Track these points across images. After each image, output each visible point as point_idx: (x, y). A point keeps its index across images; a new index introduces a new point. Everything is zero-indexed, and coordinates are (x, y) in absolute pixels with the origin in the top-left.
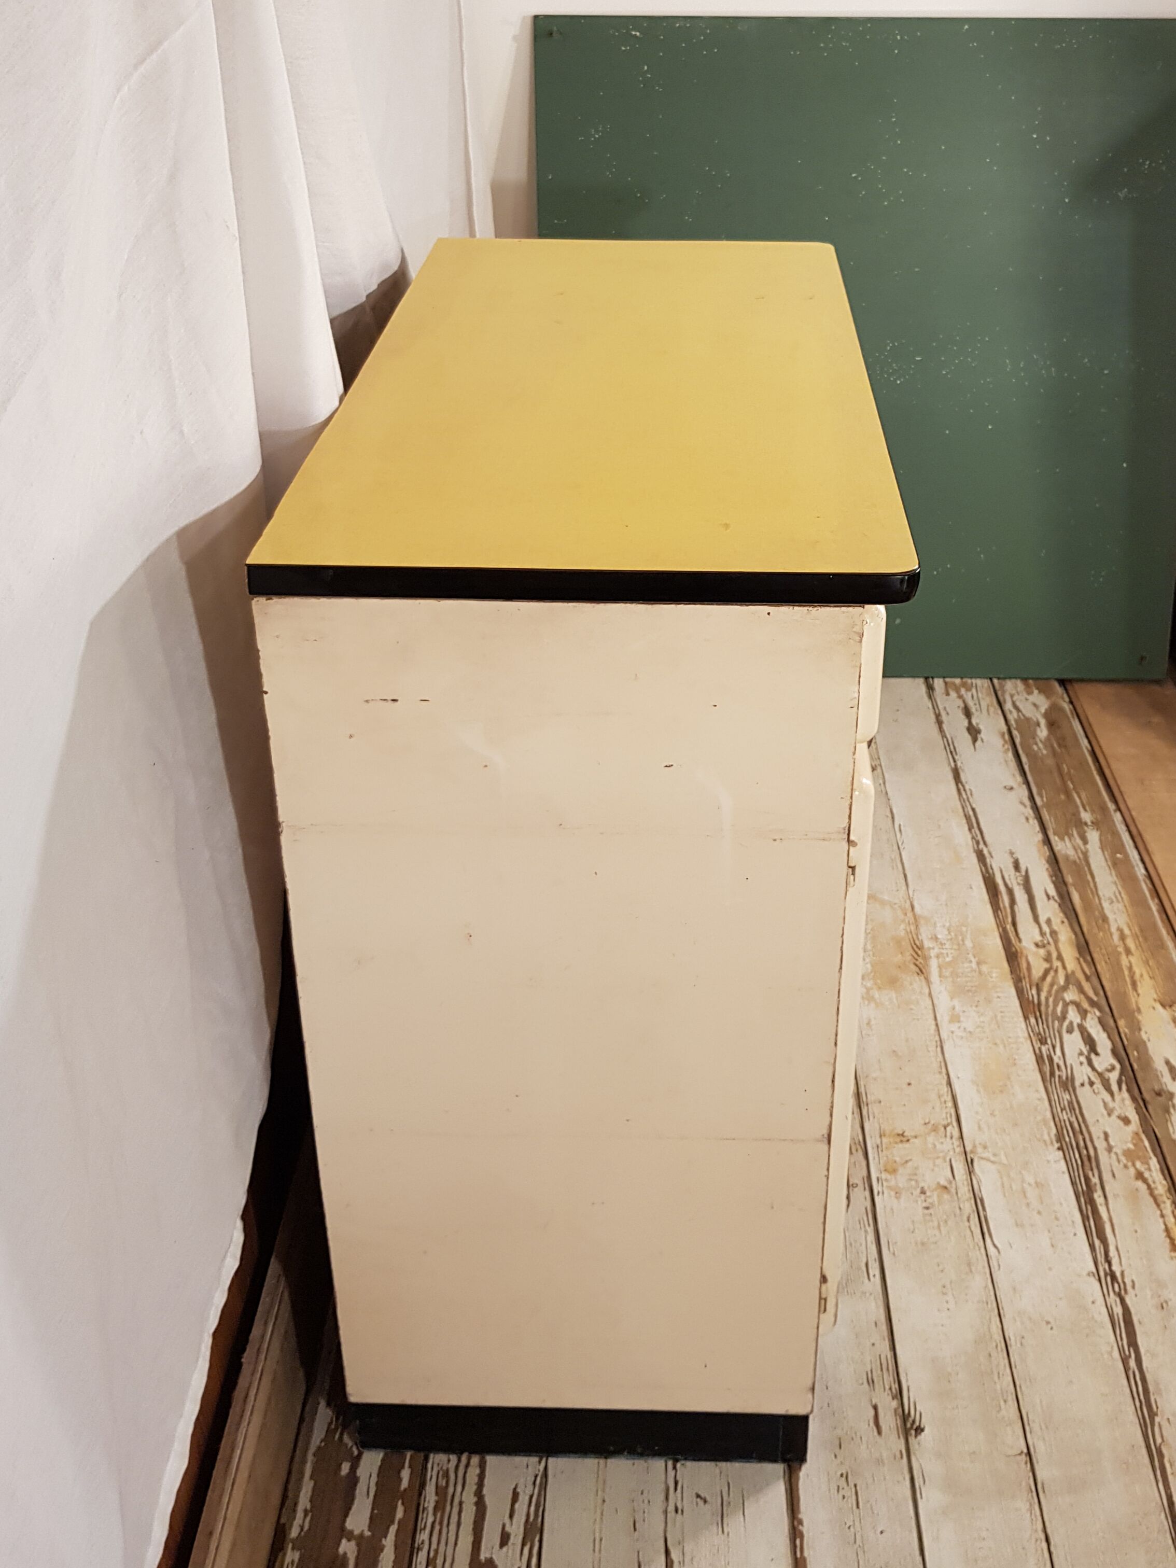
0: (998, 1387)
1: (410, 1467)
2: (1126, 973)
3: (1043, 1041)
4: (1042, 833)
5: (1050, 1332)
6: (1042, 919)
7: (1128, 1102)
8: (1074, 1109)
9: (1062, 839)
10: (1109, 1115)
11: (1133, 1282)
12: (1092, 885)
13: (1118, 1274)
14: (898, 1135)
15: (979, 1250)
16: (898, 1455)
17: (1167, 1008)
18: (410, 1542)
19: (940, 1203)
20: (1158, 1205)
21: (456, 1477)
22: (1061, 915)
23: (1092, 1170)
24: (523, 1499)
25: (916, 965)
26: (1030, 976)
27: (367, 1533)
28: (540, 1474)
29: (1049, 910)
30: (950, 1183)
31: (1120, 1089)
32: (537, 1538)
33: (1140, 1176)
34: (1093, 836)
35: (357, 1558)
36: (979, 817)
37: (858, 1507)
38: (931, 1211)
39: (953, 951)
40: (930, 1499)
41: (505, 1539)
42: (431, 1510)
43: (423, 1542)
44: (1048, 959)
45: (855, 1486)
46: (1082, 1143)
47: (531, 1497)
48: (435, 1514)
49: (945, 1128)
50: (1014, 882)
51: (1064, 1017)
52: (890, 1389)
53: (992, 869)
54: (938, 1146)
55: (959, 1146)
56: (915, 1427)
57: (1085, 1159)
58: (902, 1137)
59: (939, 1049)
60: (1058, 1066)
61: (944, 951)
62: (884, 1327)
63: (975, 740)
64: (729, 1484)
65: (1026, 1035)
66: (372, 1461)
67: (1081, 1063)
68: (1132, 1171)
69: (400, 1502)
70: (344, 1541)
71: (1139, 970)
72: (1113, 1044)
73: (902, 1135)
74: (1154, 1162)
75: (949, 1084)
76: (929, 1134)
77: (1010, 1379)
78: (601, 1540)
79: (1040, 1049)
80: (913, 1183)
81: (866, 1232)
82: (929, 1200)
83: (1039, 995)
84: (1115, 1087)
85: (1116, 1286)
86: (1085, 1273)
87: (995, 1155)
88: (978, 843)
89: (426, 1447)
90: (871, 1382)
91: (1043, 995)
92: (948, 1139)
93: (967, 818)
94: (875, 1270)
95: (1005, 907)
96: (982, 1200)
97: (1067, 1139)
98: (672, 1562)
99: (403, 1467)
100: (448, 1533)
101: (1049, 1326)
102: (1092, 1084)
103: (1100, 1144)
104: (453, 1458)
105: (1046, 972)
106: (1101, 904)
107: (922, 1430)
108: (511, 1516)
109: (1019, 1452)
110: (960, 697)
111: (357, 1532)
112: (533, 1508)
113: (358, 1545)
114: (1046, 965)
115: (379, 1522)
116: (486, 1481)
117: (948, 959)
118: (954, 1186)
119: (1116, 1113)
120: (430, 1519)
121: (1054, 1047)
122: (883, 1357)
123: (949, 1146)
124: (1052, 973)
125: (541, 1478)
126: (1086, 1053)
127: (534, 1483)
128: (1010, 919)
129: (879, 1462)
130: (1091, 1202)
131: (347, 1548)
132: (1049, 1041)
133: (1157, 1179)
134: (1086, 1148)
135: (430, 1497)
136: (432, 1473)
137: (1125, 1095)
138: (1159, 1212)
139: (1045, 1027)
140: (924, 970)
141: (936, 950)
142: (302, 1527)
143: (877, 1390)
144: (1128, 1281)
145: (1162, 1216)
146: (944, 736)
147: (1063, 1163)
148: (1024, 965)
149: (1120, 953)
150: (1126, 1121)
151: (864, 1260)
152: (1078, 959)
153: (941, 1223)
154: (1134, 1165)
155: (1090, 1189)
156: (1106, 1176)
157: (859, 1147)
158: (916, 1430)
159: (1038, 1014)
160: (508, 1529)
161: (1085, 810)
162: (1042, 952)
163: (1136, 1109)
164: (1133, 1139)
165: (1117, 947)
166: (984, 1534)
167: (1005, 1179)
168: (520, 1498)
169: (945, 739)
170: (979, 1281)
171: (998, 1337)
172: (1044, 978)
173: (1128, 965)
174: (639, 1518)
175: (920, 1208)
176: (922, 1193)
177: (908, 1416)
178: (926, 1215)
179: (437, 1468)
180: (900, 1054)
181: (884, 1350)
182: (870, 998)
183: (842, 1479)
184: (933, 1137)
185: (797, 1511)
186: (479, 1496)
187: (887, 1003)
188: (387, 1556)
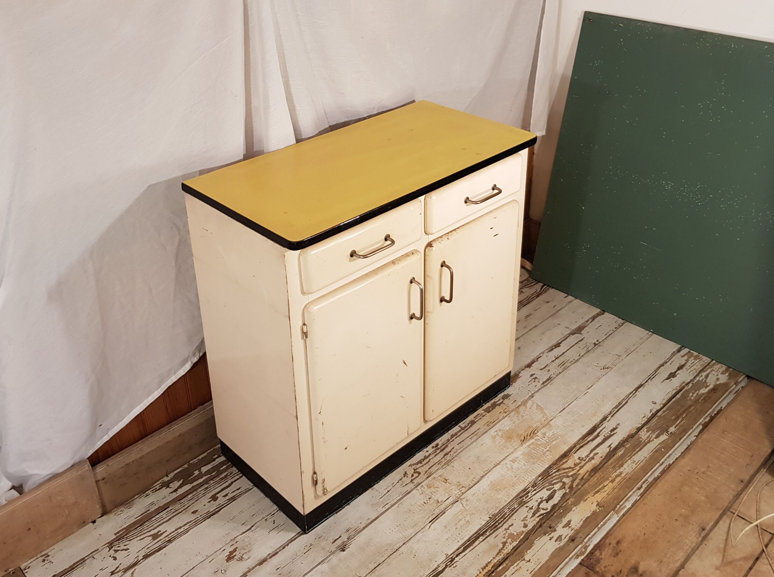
0: (377, 559)
1: (227, 466)
2: (600, 487)
3: (532, 487)
4: (642, 425)
5: (412, 558)
6: (595, 451)
7: (535, 522)
8: (512, 511)
9: (647, 431)
10: (522, 521)
11: (456, 566)
12: (634, 452)
13: (455, 561)
14: (445, 479)
15: (424, 524)
16: (331, 551)
17: (598, 507)
18: (208, 481)
19: (430, 505)
20: (498, 554)
21: (233, 475)
22: (605, 455)
23: (491, 530)
24: (239, 491)
25: (524, 438)
26: (560, 465)
27: (203, 473)
28: (251, 488)
29: (603, 450)
30: (441, 502)
31: (538, 517)
32: (231, 501)
33: (504, 544)
34: (664, 437)
35: (196, 476)
36: (625, 406)
37: (304, 554)
38: (425, 504)
39: (544, 442)
40: (324, 567)
41: (226, 495)
42: (219, 478)
43: (210, 483)
44: (576, 465)
45: (311, 549)
46: (500, 521)
47: (241, 492)
48: (219, 480)
49: (463, 487)
50: (603, 434)
51: (553, 485)
52: (350, 536)
53: (601, 425)
54: (453, 490)
55: (459, 495)
57: (494, 526)
58: (446, 481)
59: (494, 466)
60: (528, 496)
61: (541, 440)
62: (369, 521)
63: (667, 379)
64: (284, 524)
65: (531, 481)
66: (223, 459)
67: (537, 501)
68: (505, 540)
69: (216, 472)
70: (197, 471)
71: (608, 489)
72: (557, 503)
73: (446, 480)
74: (515, 544)
75: (483, 477)
76: (455, 485)
77: (384, 559)
78: (243, 512)
79: (529, 488)
80: (431, 494)
81: (399, 496)
82: (428, 502)
83: (555, 472)
84: (537, 515)
85: (450, 563)
86: (446, 553)
87: (467, 505)
88: (610, 414)
89: (234, 465)
90: (348, 531)
91: (557, 473)
92: (458, 491)
93: (620, 404)
94: (387, 507)
95: (587, 440)
96: (444, 513)
97: (497, 517)
100: (217, 485)
101: (414, 556)
102: (531, 508)
103: (506, 526)
104: (237, 471)
105: (570, 468)
106: (627, 461)
107: (344, 551)
108: (233, 492)
110: (687, 361)
111: (201, 471)
112: (239, 494)
113: (199, 474)
114: (572, 466)
115: (208, 472)
116: (237, 481)
117: (538, 443)
118: (441, 503)
119: (525, 522)
120: (217, 480)
121: (535, 490)
122: (359, 528)
123: (456, 492)
124: (570, 470)
125: (248, 490)
126: (543, 499)
127: (245, 490)
128: (581, 445)
129: (324, 549)
130: (477, 538)
131: (197, 473)
132: (535, 488)
133: (509, 548)
134: (498, 524)
135: (223, 475)
136: (229, 471)
137: (538, 519)
138: (495, 556)
139: (541, 483)
140: (524, 441)
141: (539, 438)
142: (194, 462)
143: (346, 534)
144: (454, 565)
145: (494, 558)
146: (656, 371)
147: (485, 522)
148: (564, 461)
149: (608, 479)
150: (525, 526)
151: (388, 502)
152: (588, 471)
153: (423, 510)
154: (508, 539)
155: (482, 535)
156: (494, 535)
157: (429, 474)
158: (342, 550)
159: (545, 478)
160: (229, 494)
161: (675, 427)
162: (578, 461)
163: (535, 525)
164: (519, 532)
165: (611, 477)
167: (460, 512)
169: (654, 372)
170: (412, 531)
171: (396, 548)
172: (564, 469)
173: (605, 485)
174: (256, 515)
175: (423, 502)
176: (429, 498)
177: (346, 545)
178: (422, 504)
179: (231, 470)
180: (479, 459)
181: (362, 527)
182: (494, 437)
183: (310, 545)
184: (455, 487)
185: (290, 543)
186: (232, 483)
187: (497, 442)
188: (201, 480)
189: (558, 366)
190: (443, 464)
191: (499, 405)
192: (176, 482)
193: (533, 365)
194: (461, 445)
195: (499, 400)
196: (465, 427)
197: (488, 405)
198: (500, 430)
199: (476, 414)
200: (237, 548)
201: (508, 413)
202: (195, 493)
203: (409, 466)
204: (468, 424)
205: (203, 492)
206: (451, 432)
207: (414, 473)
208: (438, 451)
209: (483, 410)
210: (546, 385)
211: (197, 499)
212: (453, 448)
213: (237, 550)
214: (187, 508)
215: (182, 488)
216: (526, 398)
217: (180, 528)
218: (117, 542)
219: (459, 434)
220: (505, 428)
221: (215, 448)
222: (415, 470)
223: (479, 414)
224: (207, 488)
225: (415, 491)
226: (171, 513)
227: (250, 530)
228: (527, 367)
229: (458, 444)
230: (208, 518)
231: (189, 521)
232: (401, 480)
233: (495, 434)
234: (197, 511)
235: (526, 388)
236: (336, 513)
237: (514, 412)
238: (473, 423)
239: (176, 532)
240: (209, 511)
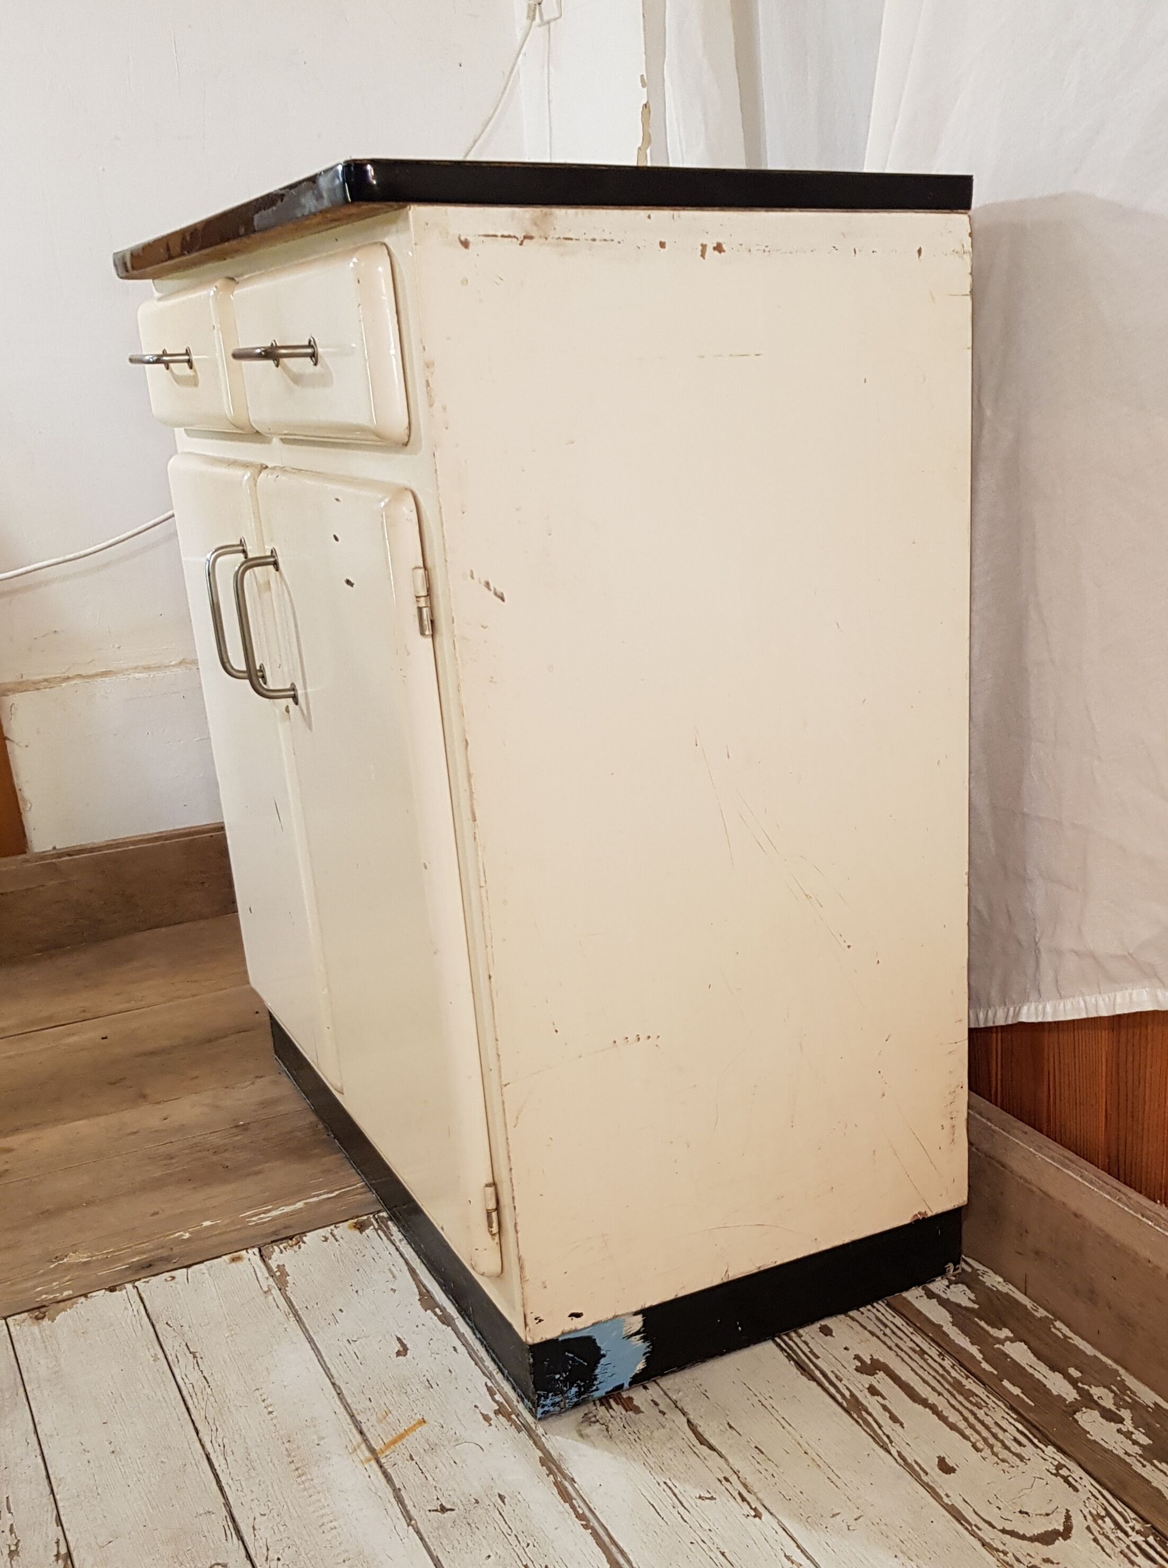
1: (1018, 1395)
18: (956, 1356)
21: (967, 1408)
27: (998, 1346)
28: (889, 1445)
32: (845, 1404)
35: (988, 1332)
41: (873, 1391)
43: (943, 1359)
47: (880, 1427)
48: (954, 1378)
64: (685, 1521)
69: (996, 1373)
70: (1011, 1335)
78: (783, 1428)
98: (701, 1444)
99: (1022, 1393)
100: (929, 1373)
108: (885, 1408)
111: (1008, 1343)
112: (870, 1419)
113: (998, 1338)
120: (954, 1373)
125: (885, 1443)
127: (888, 1437)
131: (1005, 1333)
136: (992, 1401)
142: (1059, 1329)
160: (879, 1398)
168: (890, 1422)
174: (760, 1457)
179: (991, 1404)
186: (934, 1409)
188: (963, 1341)
192: (972, 1296)
202: (909, 1330)
205: (906, 1345)
211: (880, 1334)
215: (940, 1308)
221: (1122, 1371)
224: (922, 1353)
227: (696, 1442)
230: (789, 1357)
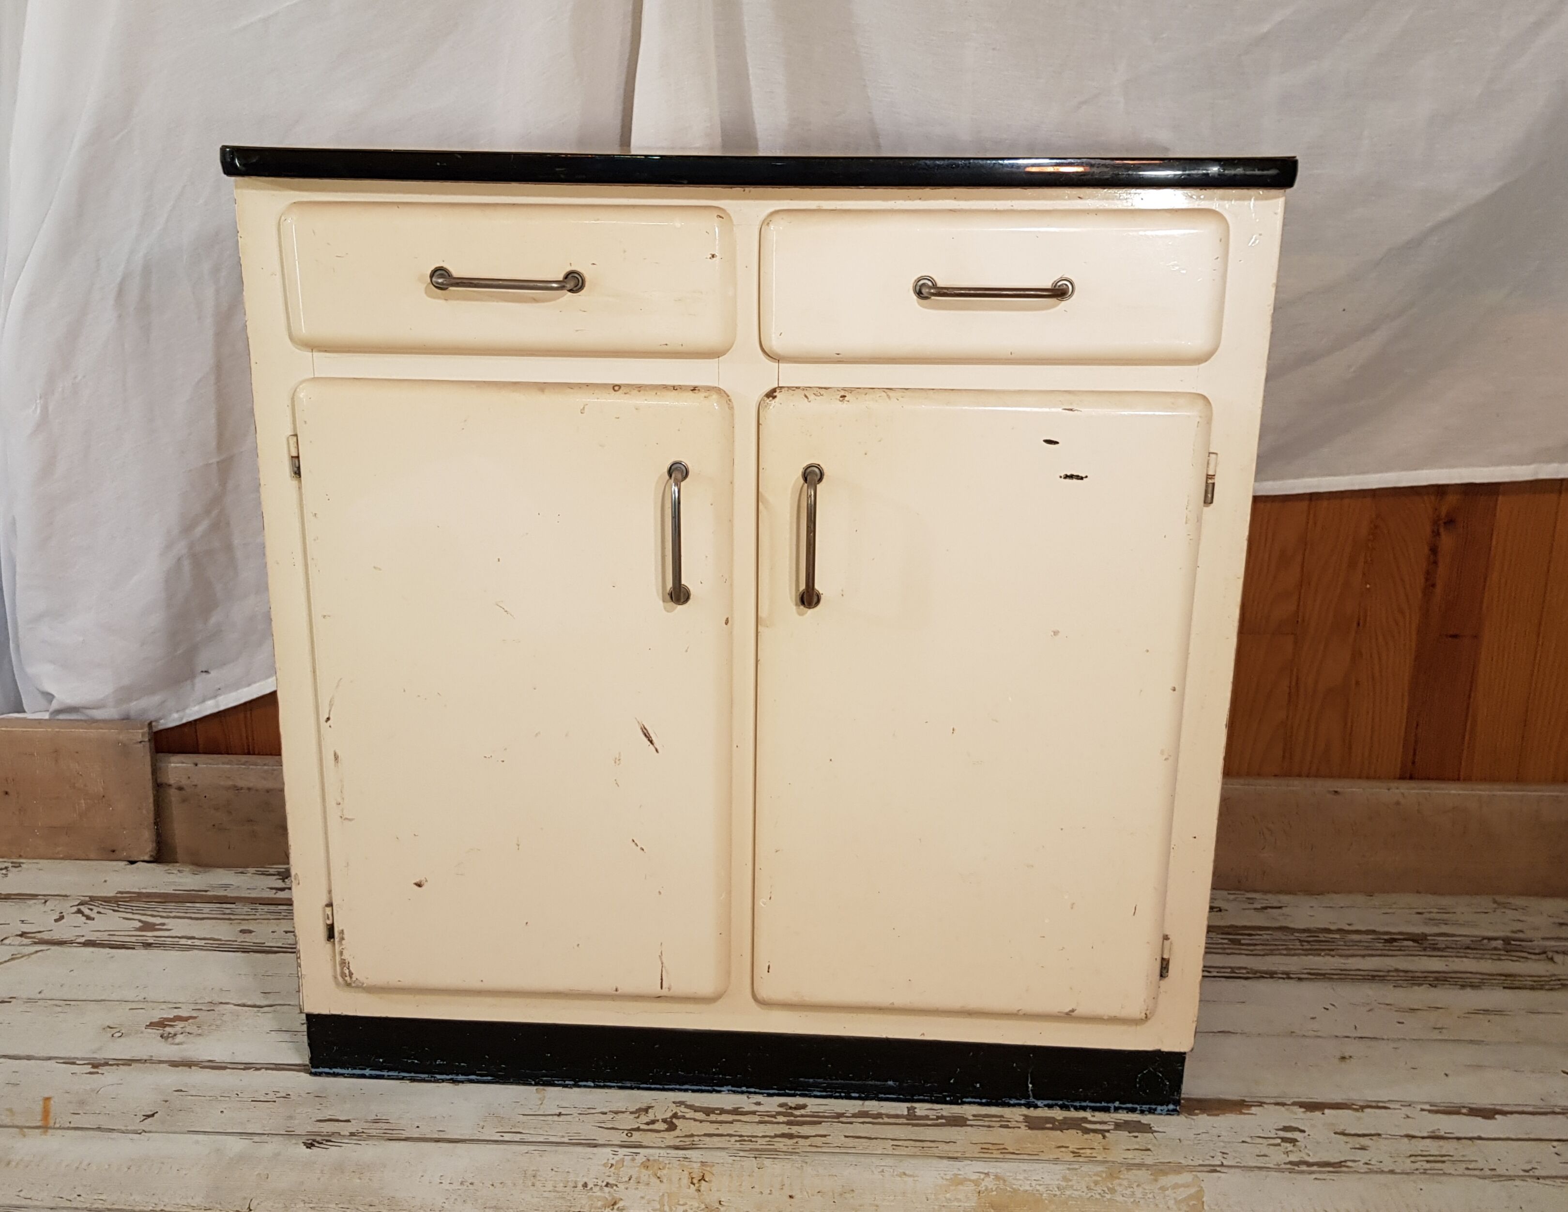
0: (330, 1206)
14: (704, 1175)
16: (290, 1129)
37: (252, 1101)
38: (580, 1187)
40: (236, 1145)
45: (275, 1101)
52: (363, 1132)
56: (314, 1143)
58: (700, 1180)
62: (438, 1135)
73: (702, 1179)
76: (702, 1204)
80: (626, 1179)
81: (563, 1137)
82: (596, 1189)
90: (376, 1121)
94: (507, 1137)
107: (310, 1147)
109: (251, 1208)
122: (400, 1131)
129: (290, 1117)
143: (365, 1124)
151: (524, 1132)
153: (560, 1194)
157: (688, 1142)
158: (310, 1144)
166: (183, 1172)
175: (585, 1180)
176: (607, 1185)
177: (327, 1141)
178: (576, 1182)
180: (847, 1195)
181: (405, 1134)
182: (958, 1181)
183: (284, 1095)
184: (697, 1205)
185: (267, 1069)
187: (948, 1195)
189: (1411, 1156)
190: (751, 1146)
191: (1087, 1131)
193: (1326, 1111)
194: (850, 1142)
195: (1105, 1123)
196: (927, 1117)
197: (1058, 1114)
198: (997, 1177)
199: (994, 1110)
200: (195, 1018)
201: (1081, 1159)
203: (674, 1102)
204: (938, 1118)
206: (872, 1106)
207: (664, 1121)
208: (781, 1119)
209: (1026, 1116)
210: (1302, 1172)
212: (825, 1136)
213: (190, 1021)
214: (248, 920)
216: (1184, 1162)
217: (193, 938)
218: (100, 902)
219: (886, 1120)
220: (1020, 1182)
222: (675, 1116)
223: (1002, 1116)
225: (608, 1150)
226: (221, 912)
227: (258, 1008)
228: (1301, 1107)
229: (846, 1137)
230: (243, 951)
231: (216, 937)
232: (616, 1113)
233: (975, 1177)
234: (250, 932)
235: (1222, 1144)
236: (413, 1080)
237: (1100, 1168)
238: (958, 1122)
239: (177, 939)
240: (264, 943)
